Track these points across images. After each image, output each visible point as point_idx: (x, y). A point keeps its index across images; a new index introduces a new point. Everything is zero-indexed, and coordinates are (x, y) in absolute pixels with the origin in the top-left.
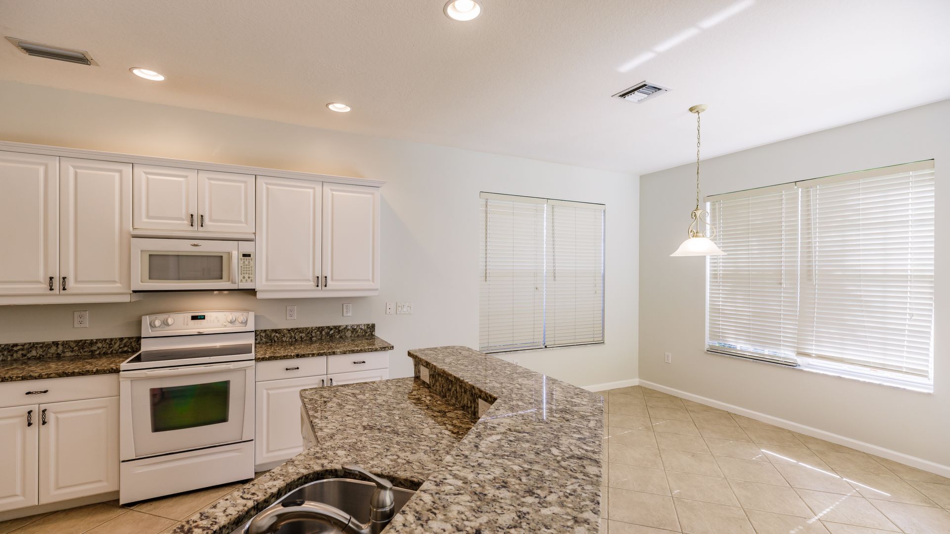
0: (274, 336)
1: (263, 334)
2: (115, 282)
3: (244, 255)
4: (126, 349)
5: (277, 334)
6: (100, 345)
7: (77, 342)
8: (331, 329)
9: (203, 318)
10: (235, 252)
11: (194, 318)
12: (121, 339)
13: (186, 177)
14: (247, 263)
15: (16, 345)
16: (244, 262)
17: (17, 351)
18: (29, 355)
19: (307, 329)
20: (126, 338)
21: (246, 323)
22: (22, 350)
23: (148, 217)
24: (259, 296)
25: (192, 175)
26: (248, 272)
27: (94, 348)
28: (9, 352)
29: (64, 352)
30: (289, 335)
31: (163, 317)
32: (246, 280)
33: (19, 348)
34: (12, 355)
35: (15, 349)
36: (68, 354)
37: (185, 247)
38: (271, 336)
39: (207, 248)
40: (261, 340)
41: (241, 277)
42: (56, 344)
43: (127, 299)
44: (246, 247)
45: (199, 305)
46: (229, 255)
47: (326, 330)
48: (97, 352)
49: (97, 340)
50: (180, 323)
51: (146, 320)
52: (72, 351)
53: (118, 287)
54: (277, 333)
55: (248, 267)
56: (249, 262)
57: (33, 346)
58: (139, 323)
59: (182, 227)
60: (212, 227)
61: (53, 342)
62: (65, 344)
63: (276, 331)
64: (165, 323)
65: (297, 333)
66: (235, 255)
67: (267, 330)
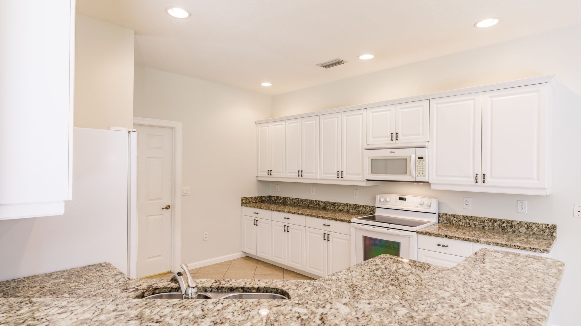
0: (453, 220)
1: (445, 217)
2: (359, 174)
3: (420, 158)
4: (371, 212)
5: (455, 219)
6: (361, 208)
7: (354, 205)
8: (504, 223)
9: (405, 199)
10: (413, 155)
11: (401, 199)
13: (390, 110)
14: (421, 163)
15: (335, 203)
16: (419, 163)
17: (336, 206)
18: (339, 209)
19: (480, 218)
20: (371, 206)
21: (430, 206)
22: (337, 206)
23: (373, 138)
24: (432, 187)
26: (422, 170)
27: (360, 210)
28: (334, 206)
29: (349, 209)
30: (464, 221)
31: (385, 196)
32: (421, 175)
33: (336, 204)
34: (334, 208)
35: (335, 205)
36: (351, 211)
37: (386, 154)
38: (450, 219)
39: (399, 154)
40: (443, 221)
41: (417, 173)
42: (347, 204)
43: (364, 184)
44: (420, 152)
46: (410, 157)
47: (498, 222)
48: (361, 212)
49: (361, 205)
50: (393, 201)
51: (378, 197)
52: (352, 210)
53: (359, 177)
54: (455, 217)
55: (422, 166)
56: (422, 163)
57: (340, 204)
58: (374, 199)
59: (386, 142)
60: (403, 140)
61: (346, 204)
62: (350, 205)
63: (454, 216)
64: (385, 201)
65: (471, 221)
66: (414, 157)
67: (446, 214)
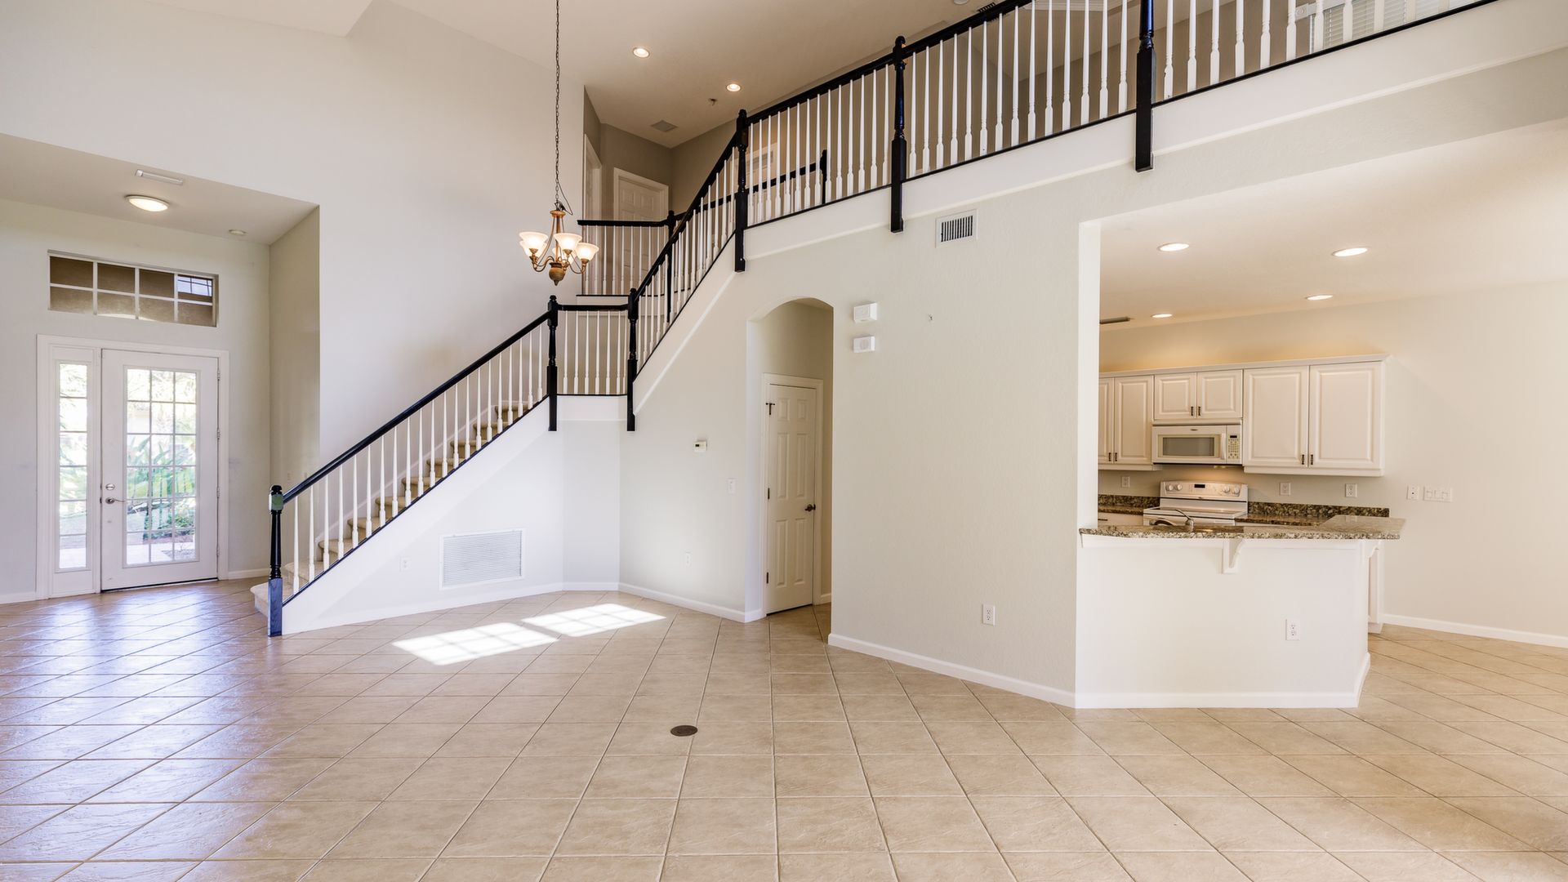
0: (1267, 509)
1: (1256, 506)
2: (1142, 456)
3: (1231, 437)
4: (1151, 505)
5: (1270, 508)
6: (1136, 500)
7: (1124, 497)
8: (1330, 509)
9: (1203, 486)
10: (1224, 434)
11: (1197, 486)
12: (1149, 498)
13: (1188, 379)
14: (1234, 443)
16: (1231, 442)
19: (1301, 506)
20: (1151, 495)
21: (1238, 494)
23: (1163, 411)
24: (1246, 470)
25: (1193, 377)
26: (1235, 450)
27: (1133, 502)
29: (1116, 503)
30: (1282, 509)
31: (1175, 483)
32: (1234, 457)
37: (1186, 432)
38: (1264, 508)
39: (1203, 432)
40: (1255, 511)
41: (1229, 454)
42: (1112, 496)
43: (1149, 468)
44: (1232, 430)
45: (1201, 476)
46: (1219, 436)
47: (1324, 509)
48: (1134, 505)
49: (1133, 498)
50: (1186, 489)
51: (1164, 485)
52: (1121, 502)
53: (1144, 460)
54: (1270, 506)
55: (1235, 446)
56: (1236, 442)
58: (1159, 487)
59: (1185, 416)
60: (1207, 415)
62: (1117, 497)
63: (1269, 504)
64: (1176, 488)
65: (1291, 509)
66: (1224, 437)
67: (1258, 503)
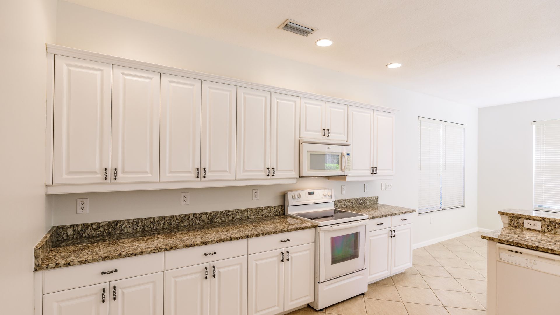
3: (348, 154)
4: (276, 213)
6: (265, 211)
7: (256, 209)
8: (361, 200)
9: (313, 193)
10: (344, 152)
11: (310, 193)
13: (321, 105)
15: (230, 211)
16: (347, 159)
17: (230, 215)
18: (235, 218)
19: (351, 200)
20: (276, 206)
22: (233, 214)
23: (306, 130)
24: (348, 179)
26: (349, 165)
27: (263, 213)
28: (227, 216)
29: (250, 216)
31: (298, 193)
32: (348, 170)
41: (346, 168)
43: (295, 181)
44: (348, 150)
46: (341, 154)
48: (264, 216)
49: (264, 207)
50: (305, 196)
52: (254, 215)
53: (292, 174)
56: (350, 159)
57: (237, 212)
59: (318, 136)
61: (246, 209)
62: (251, 210)
64: (298, 197)
65: (347, 203)
